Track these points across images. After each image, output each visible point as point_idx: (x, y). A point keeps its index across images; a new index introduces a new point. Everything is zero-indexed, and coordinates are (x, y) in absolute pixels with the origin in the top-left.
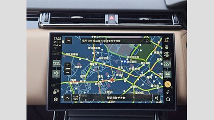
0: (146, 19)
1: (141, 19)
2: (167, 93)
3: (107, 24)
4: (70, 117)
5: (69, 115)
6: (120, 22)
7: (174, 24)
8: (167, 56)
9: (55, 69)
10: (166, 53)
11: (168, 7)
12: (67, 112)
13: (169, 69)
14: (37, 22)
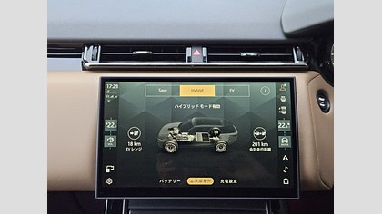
0: (252, 54)
1: (244, 54)
2: (285, 171)
3: (190, 64)
4: (132, 210)
5: (130, 207)
6: (210, 59)
7: (296, 61)
8: (284, 113)
9: (108, 133)
10: (282, 108)
11: (286, 35)
12: (127, 201)
13: (287, 134)
14: (80, 60)
